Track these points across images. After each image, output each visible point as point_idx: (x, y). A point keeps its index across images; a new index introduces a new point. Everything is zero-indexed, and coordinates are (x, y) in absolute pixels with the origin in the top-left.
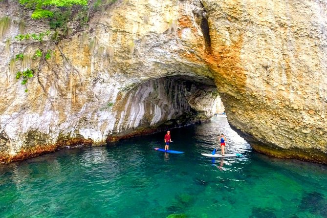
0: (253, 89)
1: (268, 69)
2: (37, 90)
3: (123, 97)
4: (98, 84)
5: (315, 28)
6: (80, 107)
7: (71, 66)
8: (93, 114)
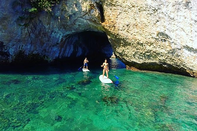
0: (122, 35)
1: (128, 26)
2: (26, 34)
3: (64, 40)
4: (53, 33)
5: (147, 6)
6: (44, 43)
7: (42, 24)
8: (49, 48)
